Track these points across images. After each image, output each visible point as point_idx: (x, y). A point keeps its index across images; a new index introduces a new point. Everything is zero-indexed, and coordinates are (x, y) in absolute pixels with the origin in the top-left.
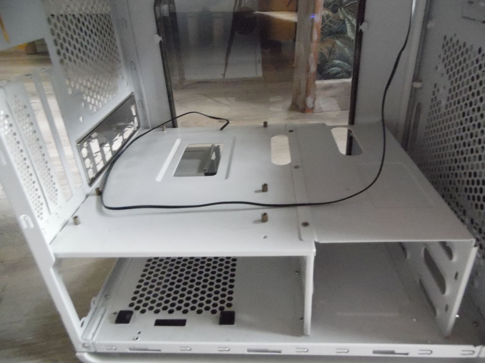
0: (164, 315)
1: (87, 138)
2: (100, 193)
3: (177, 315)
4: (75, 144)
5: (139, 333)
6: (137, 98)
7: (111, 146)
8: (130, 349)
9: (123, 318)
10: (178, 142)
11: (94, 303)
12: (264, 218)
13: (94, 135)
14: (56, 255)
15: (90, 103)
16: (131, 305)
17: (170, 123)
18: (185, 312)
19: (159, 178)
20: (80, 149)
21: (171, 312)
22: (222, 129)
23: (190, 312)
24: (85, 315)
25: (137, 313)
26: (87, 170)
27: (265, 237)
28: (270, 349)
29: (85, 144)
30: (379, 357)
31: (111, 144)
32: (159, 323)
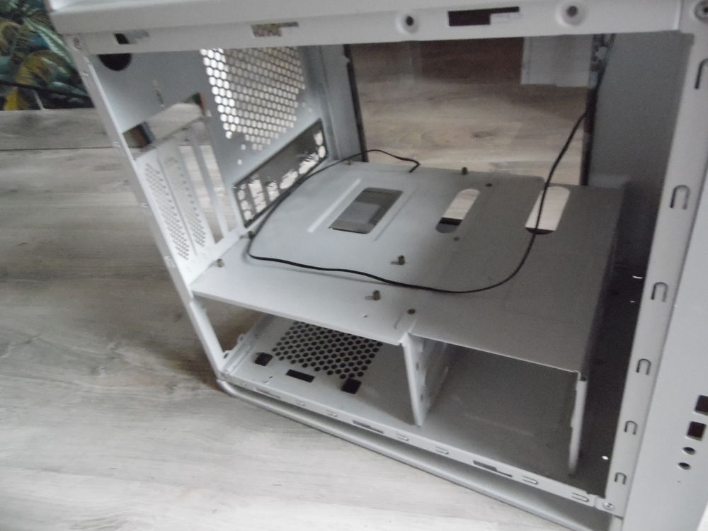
0: (297, 368)
1: (247, 179)
2: (252, 236)
3: (309, 371)
4: (231, 187)
5: (271, 377)
6: (325, 125)
7: (278, 185)
8: (258, 389)
9: (262, 360)
10: (357, 182)
11: (242, 339)
12: (376, 296)
13: (256, 175)
14: (193, 292)
15: (255, 142)
16: (274, 350)
17: (360, 156)
18: (317, 369)
19: (311, 229)
20: (236, 191)
21: (305, 366)
22: (411, 171)
23: (322, 371)
24: (230, 349)
25: (276, 358)
26: (242, 212)
27: (366, 317)
28: (372, 426)
29: (243, 187)
30: (480, 469)
31: (279, 182)
32: (292, 373)
